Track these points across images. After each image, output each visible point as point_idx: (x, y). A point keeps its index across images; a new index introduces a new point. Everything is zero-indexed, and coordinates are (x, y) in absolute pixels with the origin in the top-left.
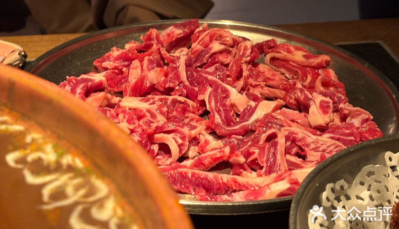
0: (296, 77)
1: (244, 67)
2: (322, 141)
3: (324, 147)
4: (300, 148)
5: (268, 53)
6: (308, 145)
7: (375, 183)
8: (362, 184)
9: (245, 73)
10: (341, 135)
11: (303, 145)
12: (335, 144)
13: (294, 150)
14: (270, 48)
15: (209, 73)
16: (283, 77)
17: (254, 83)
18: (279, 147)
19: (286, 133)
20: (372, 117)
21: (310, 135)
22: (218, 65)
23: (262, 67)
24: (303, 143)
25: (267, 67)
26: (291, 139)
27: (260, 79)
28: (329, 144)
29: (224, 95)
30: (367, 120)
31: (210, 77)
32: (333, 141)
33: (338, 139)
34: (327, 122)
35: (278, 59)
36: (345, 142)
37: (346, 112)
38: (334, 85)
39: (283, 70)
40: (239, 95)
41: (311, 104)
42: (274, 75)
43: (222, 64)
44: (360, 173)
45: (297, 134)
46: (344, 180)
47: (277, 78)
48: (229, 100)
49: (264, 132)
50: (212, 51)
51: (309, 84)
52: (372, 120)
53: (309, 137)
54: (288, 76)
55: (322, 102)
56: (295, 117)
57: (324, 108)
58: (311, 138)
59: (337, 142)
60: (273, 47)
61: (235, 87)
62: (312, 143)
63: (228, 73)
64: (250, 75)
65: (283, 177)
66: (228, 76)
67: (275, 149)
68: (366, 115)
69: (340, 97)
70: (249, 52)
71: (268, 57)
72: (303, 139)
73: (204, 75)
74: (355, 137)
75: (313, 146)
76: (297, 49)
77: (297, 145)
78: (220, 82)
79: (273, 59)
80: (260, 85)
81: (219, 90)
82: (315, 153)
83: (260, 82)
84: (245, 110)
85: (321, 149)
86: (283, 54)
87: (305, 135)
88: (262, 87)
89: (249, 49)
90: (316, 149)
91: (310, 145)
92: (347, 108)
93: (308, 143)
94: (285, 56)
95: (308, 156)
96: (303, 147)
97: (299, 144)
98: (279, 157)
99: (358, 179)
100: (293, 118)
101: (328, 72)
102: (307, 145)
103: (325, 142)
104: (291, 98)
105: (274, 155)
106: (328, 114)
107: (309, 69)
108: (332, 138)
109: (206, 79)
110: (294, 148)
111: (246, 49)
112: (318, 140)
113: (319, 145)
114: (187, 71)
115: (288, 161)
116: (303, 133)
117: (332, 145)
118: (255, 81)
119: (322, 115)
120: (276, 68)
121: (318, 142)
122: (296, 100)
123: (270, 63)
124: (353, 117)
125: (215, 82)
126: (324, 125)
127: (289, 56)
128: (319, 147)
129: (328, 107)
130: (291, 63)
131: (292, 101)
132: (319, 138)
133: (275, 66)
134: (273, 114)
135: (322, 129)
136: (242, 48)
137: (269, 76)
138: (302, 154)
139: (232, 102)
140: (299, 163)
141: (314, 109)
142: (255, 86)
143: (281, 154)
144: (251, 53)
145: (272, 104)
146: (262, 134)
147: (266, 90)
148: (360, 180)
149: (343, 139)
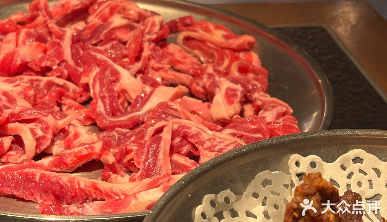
0: (211, 60)
1: (146, 46)
2: (220, 138)
3: (222, 145)
4: (194, 146)
5: (181, 31)
6: (202, 143)
7: (272, 195)
8: (256, 195)
9: (146, 53)
10: (246, 131)
11: (197, 143)
12: (235, 142)
13: (186, 149)
14: (186, 25)
15: (100, 52)
16: (195, 60)
17: (157, 65)
18: (162, 144)
19: (175, 127)
20: (291, 111)
21: (206, 129)
22: (115, 42)
23: (172, 48)
24: (197, 140)
25: (178, 47)
26: (182, 134)
27: (165, 61)
28: (228, 142)
29: (113, 78)
30: (284, 114)
31: (99, 56)
32: (234, 139)
33: (241, 137)
34: (231, 115)
35: (193, 39)
36: (248, 140)
37: (259, 103)
38: (254, 71)
39: (197, 52)
40: (133, 78)
41: (216, 92)
42: (185, 58)
43: (120, 41)
45: (189, 128)
46: (231, 190)
47: (188, 61)
48: (118, 84)
49: (152, 125)
50: (112, 26)
51: (225, 69)
52: (292, 114)
53: (205, 132)
54: (202, 59)
55: (229, 89)
56: (196, 108)
57: (230, 96)
58: (207, 134)
59: (238, 140)
60: (190, 25)
61: (128, 69)
62: (208, 140)
63: (125, 52)
64: (152, 55)
65: (159, 183)
66: (126, 56)
67: (158, 147)
68: (283, 107)
69: (256, 85)
70: (157, 28)
71: (181, 36)
72: (197, 135)
73: (93, 53)
74: (263, 134)
75: (208, 144)
76: (217, 27)
77: (190, 142)
78: (110, 62)
79: (187, 39)
80: (163, 68)
81: (108, 72)
82: (209, 154)
83: (163, 64)
84: (137, 97)
85: (218, 148)
86: (200, 33)
87: (200, 130)
88: (166, 71)
89: (157, 26)
90: (211, 149)
91: (205, 143)
92: (261, 98)
93: (203, 140)
94: (203, 35)
95: (201, 157)
96: (196, 145)
97: (192, 141)
98: (161, 156)
99: (250, 189)
100: (194, 110)
101: (251, 56)
102: (201, 142)
103: (223, 139)
104: (198, 85)
105: (155, 154)
106: (233, 105)
107: (227, 52)
108: (234, 135)
109: (95, 58)
110: (185, 145)
111: (153, 25)
112: (216, 136)
113: (215, 143)
114: (72, 47)
115: (173, 162)
116: (197, 128)
117: (232, 143)
118: (157, 63)
119: (227, 105)
120: (190, 50)
121: (214, 139)
122: (204, 87)
123: (184, 43)
124: (266, 110)
125: (105, 62)
126: (228, 118)
127: (207, 36)
128: (216, 145)
129: (235, 95)
130: (209, 44)
131: (199, 88)
132: (217, 134)
133: (189, 47)
134: (170, 103)
135: (224, 123)
136: (149, 24)
137: (178, 59)
138: (196, 153)
139: (123, 87)
140: (188, 164)
141: (219, 97)
142: (157, 70)
143: (164, 154)
144: (160, 29)
145: (172, 91)
146: (149, 127)
147: (171, 75)
148: (253, 191)
149: (247, 135)
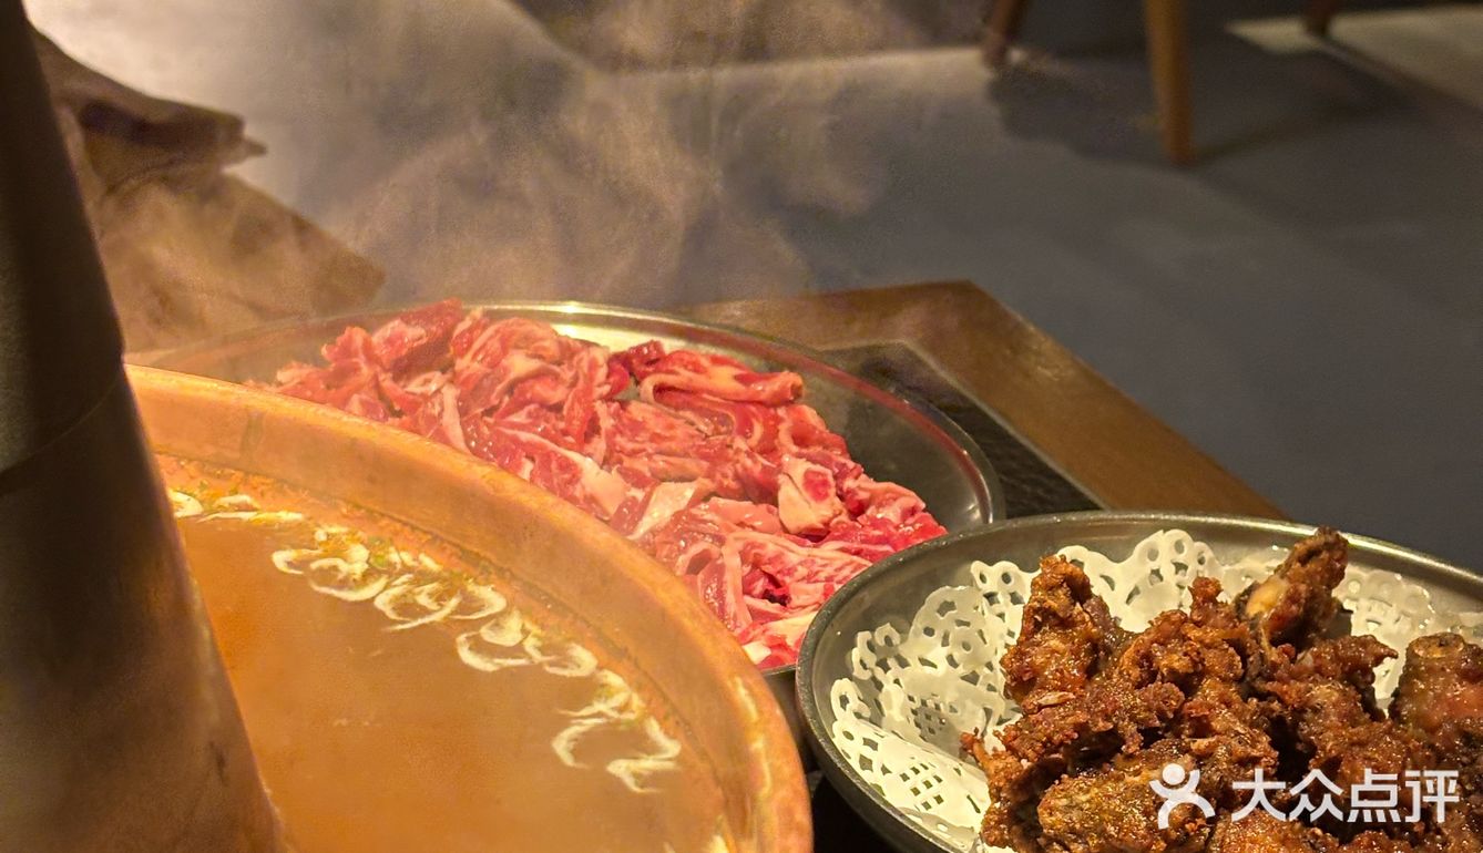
0: (723, 429)
1: (601, 408)
2: (822, 558)
3: (828, 571)
4: (772, 579)
5: (644, 375)
6: (790, 572)
7: (957, 628)
8: (929, 632)
9: (606, 423)
10: (863, 542)
11: (779, 572)
12: (851, 562)
13: (760, 585)
14: (650, 363)
15: (521, 427)
16: (692, 430)
17: (630, 446)
18: (728, 577)
19: (739, 545)
20: (923, 505)
21: (794, 547)
22: (532, 407)
23: (637, 410)
24: (779, 568)
25: (651, 408)
26: (751, 559)
27: (643, 436)
28: (838, 564)
29: (567, 476)
30: (913, 511)
31: (525, 436)
32: (847, 558)
33: (858, 553)
34: (826, 519)
35: (672, 388)
36: (872, 556)
37: (863, 495)
38: (821, 442)
39: (689, 415)
40: (604, 473)
41: (780, 482)
42: (671, 427)
43: (543, 405)
44: (923, 608)
45: (762, 546)
46: (892, 626)
47: (679, 432)
48: (578, 487)
49: (683, 551)
50: (512, 376)
51: (760, 442)
52: (924, 511)
53: (793, 552)
54: (702, 427)
55: (807, 474)
56: (747, 516)
57: (815, 487)
58: (797, 554)
59: (855, 558)
60: (657, 360)
61: (590, 455)
62: (801, 563)
63: (562, 425)
64: (615, 426)
65: (750, 636)
66: (565, 433)
67: (721, 583)
68: (910, 499)
69: (844, 465)
70: (602, 373)
71: (648, 385)
72: (778, 558)
73: (510, 432)
74: (895, 547)
75: (802, 571)
76: (716, 361)
77: (765, 573)
78: (551, 446)
79: (660, 390)
80: (644, 450)
81: (554, 466)
82: (811, 587)
83: (643, 442)
84: (620, 508)
85: (822, 576)
86: (682, 377)
87: (780, 548)
88: (649, 456)
89: (602, 366)
90: (810, 578)
91: (796, 570)
92: (864, 485)
93: (790, 566)
94: (691, 380)
95: (793, 596)
96: (779, 577)
97: (769, 569)
98: (730, 597)
99: (918, 623)
100: (742, 519)
101: (800, 413)
102: (789, 569)
103: (827, 559)
104: (725, 476)
105: (720, 595)
106: (828, 501)
107: (753, 409)
108: (843, 550)
109: (515, 440)
110: (759, 579)
111: (593, 365)
112: (815, 556)
113: (816, 568)
114: (464, 425)
115: (752, 611)
116: (776, 544)
117: (848, 564)
118: (630, 441)
119: (813, 503)
120: (672, 411)
121: (813, 562)
122: (737, 477)
123: (656, 400)
124: (880, 506)
125: (541, 447)
126: (821, 526)
127: (700, 381)
128: (817, 573)
129: (825, 483)
130: (705, 396)
131: (730, 483)
132: (816, 552)
133: (668, 405)
134: (694, 511)
135: (816, 536)
136: (585, 365)
137: (658, 431)
138: (777, 593)
139: (588, 490)
140: (774, 611)
141: (788, 492)
142: (633, 454)
143: (735, 593)
144: (608, 376)
145: (688, 491)
146: (677, 556)
147: (660, 462)
148: (925, 625)
149: (867, 550)
